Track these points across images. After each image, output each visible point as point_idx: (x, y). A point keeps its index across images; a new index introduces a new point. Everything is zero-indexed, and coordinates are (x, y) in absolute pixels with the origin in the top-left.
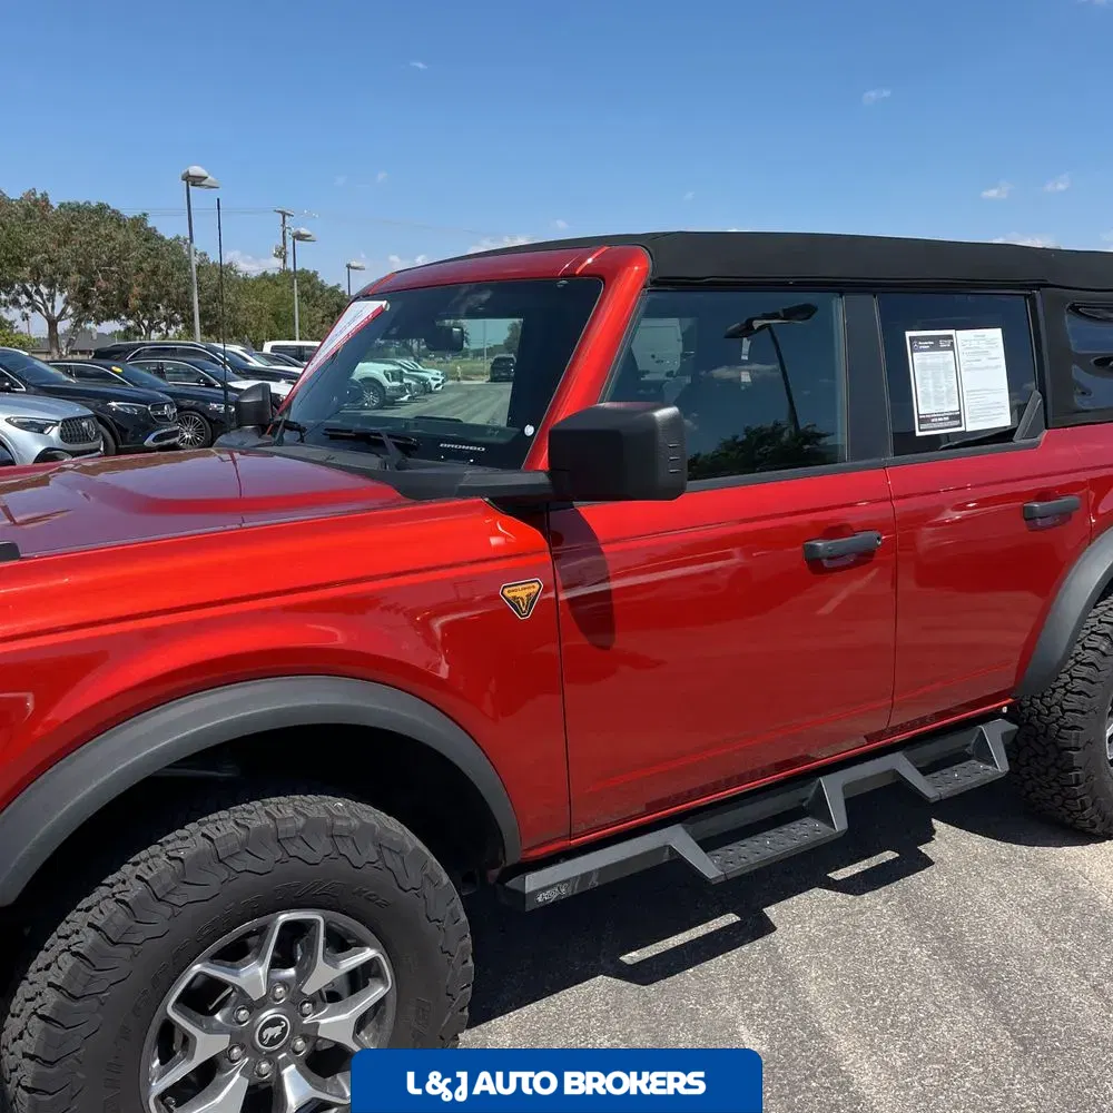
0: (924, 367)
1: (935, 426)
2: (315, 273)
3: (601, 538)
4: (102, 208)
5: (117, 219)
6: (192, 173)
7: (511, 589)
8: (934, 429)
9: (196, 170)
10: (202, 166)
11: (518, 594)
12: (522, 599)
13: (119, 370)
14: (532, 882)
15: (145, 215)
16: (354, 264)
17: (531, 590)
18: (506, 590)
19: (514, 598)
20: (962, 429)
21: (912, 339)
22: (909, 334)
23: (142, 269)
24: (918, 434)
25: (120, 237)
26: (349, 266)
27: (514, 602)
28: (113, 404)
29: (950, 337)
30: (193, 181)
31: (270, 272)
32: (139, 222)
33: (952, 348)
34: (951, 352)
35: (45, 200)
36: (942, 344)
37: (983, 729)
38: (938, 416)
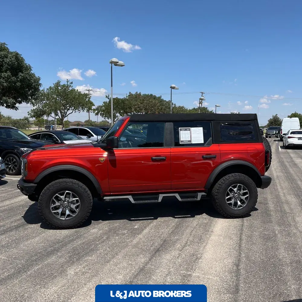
2: (207, 108)
4: (151, 95)
5: (155, 98)
6: (172, 86)
8: (184, 143)
9: (173, 86)
10: (175, 85)
13: (142, 131)
14: (105, 198)
15: (161, 96)
16: (217, 105)
18: (100, 158)
20: (191, 143)
21: (180, 129)
22: (179, 128)
23: (159, 108)
24: (180, 143)
25: (154, 102)
26: (216, 106)
28: (136, 138)
30: (172, 88)
31: (195, 108)
32: (160, 98)
33: (190, 130)
34: (189, 131)
35: (140, 94)
36: (187, 130)
37: (198, 193)
38: (185, 141)
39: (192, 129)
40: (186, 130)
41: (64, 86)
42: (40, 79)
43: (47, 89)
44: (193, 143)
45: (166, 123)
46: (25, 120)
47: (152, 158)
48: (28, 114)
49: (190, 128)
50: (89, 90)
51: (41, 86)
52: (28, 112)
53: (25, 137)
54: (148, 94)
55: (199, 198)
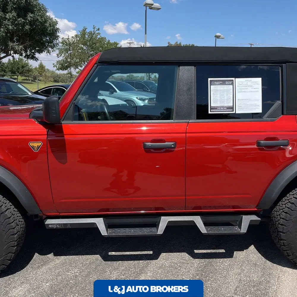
0: (216, 91)
1: (219, 111)
3: (65, 133)
7: (32, 143)
8: (218, 112)
11: (34, 145)
12: (35, 146)
17: (39, 145)
18: (31, 143)
19: (33, 146)
20: (234, 112)
21: (211, 81)
22: (209, 79)
24: (209, 113)
27: (33, 147)
29: (233, 80)
33: (232, 84)
34: (232, 86)
35: (180, 44)
36: (227, 83)
37: (244, 216)
38: (221, 107)
39: (238, 81)
40: (224, 83)
41: (90, 33)
42: (57, 23)
43: (72, 37)
44: (238, 112)
45: (181, 67)
46: (69, 74)
47: (145, 145)
48: (54, 66)
49: (234, 79)
50: (130, 43)
51: (59, 32)
52: (54, 64)
53: (26, 92)
54: (190, 45)
55: (244, 229)
